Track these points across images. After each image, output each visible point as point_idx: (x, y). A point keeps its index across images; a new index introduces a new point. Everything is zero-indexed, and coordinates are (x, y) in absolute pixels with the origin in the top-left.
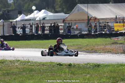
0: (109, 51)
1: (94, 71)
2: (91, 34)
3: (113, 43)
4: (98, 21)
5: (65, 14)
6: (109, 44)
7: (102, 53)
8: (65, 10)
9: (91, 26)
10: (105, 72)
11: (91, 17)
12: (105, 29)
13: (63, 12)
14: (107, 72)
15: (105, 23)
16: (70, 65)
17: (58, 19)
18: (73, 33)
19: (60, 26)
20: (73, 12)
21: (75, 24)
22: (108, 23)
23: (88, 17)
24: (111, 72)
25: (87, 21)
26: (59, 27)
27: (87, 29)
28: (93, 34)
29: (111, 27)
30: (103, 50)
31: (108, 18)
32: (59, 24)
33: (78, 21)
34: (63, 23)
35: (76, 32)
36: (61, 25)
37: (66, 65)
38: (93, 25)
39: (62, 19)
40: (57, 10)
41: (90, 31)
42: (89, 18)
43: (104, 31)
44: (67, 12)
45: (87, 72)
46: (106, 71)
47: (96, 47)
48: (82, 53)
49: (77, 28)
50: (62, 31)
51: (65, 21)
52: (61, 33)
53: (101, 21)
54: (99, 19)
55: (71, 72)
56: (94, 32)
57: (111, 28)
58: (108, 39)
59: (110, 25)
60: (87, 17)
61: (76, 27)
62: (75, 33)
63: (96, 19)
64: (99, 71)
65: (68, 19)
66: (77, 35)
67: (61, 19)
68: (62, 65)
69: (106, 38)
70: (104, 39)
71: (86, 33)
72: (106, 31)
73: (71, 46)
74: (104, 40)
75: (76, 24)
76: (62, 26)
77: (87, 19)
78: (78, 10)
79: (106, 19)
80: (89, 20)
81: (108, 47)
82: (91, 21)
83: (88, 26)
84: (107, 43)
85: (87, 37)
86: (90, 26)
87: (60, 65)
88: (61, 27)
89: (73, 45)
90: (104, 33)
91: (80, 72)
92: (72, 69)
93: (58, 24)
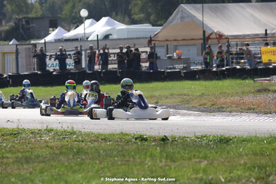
0: (250, 109)
1: (217, 153)
2: (210, 71)
3: (259, 91)
4: (226, 40)
5: (153, 26)
6: (250, 92)
7: (235, 113)
8: (152, 17)
9: (210, 53)
10: (240, 155)
11: (210, 32)
12: (242, 58)
13: (150, 22)
14: (246, 155)
15: (242, 45)
16: (164, 139)
17: (137, 38)
18: (170, 69)
19: (143, 52)
20: (171, 22)
21: (176, 48)
22: (248, 45)
23: (204, 32)
24: (255, 154)
25: (202, 41)
26: (139, 55)
27: (201, 59)
28: (215, 69)
29: (255, 54)
30: (238, 105)
31: (249, 35)
32: (141, 50)
33: (181, 43)
34: (148, 46)
35: (176, 66)
36: (145, 50)
37: (155, 140)
38: (215, 50)
39: (146, 38)
40: (136, 17)
41: (207, 64)
42: (207, 35)
43: (238, 63)
44: (158, 21)
45: (201, 156)
46: (243, 153)
47: (222, 100)
48: (191, 112)
49: (179, 58)
50: (147, 64)
51: (153, 42)
52: (144, 69)
53: (233, 42)
54: (227, 38)
55: (165, 155)
56: (218, 66)
57: (255, 58)
58: (249, 82)
59: (252, 49)
60: (202, 33)
61: (177, 55)
62: (174, 68)
63: (220, 36)
64: (228, 153)
65: (160, 37)
66: (179, 72)
67: (143, 38)
68: (146, 140)
69: (244, 79)
70: (239, 81)
71: (199, 67)
72: (245, 63)
73: (167, 98)
74: (241, 84)
75: (178, 47)
76: (147, 52)
77: (202, 37)
78: (182, 18)
79: (244, 37)
80: (206, 39)
81: (249, 99)
82: (209, 41)
83: (204, 53)
84: (247, 89)
85: (201, 76)
86: (207, 53)
87: (142, 139)
88: (144, 56)
89: (172, 95)
90: (238, 67)
91: (186, 155)
92: (169, 149)
93: (137, 50)
